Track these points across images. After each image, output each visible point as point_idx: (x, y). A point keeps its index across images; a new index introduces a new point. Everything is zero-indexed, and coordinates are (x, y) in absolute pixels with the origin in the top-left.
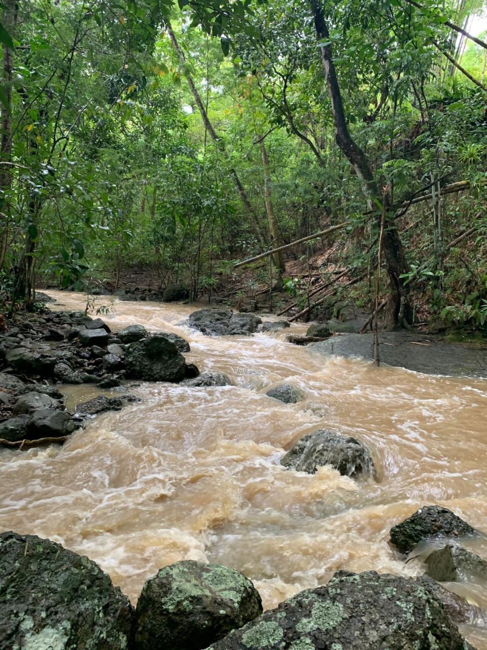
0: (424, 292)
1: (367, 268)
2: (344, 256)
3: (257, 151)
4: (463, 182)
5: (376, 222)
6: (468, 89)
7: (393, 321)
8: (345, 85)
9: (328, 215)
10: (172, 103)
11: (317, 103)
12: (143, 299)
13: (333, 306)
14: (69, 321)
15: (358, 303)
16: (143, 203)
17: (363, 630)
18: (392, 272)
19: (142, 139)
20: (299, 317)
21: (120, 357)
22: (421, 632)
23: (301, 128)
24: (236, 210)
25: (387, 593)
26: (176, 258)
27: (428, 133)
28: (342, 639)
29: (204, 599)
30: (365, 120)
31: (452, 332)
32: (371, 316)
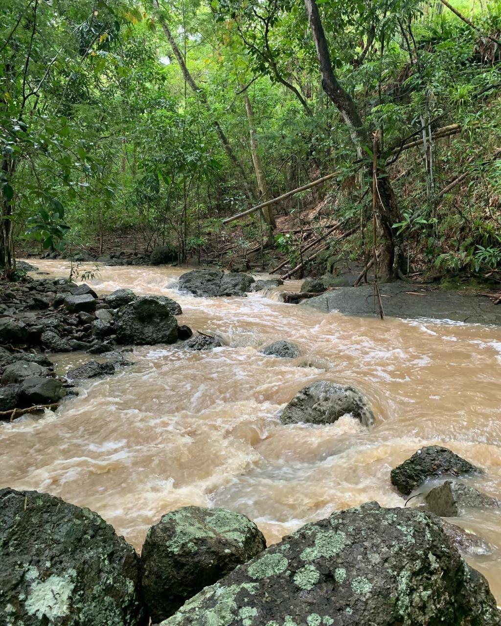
0: (418, 241)
1: (359, 220)
2: (336, 208)
3: (241, 101)
4: (455, 125)
5: (367, 170)
6: (457, 28)
7: (387, 272)
8: (329, 28)
9: (318, 167)
10: (149, 54)
11: (301, 48)
12: (130, 264)
13: (326, 260)
14: (54, 289)
15: (351, 256)
16: (123, 162)
17: (366, 554)
18: (386, 222)
19: (118, 94)
20: (292, 274)
21: (109, 322)
22: (421, 552)
23: (285, 75)
24: (222, 166)
25: (387, 519)
26: (162, 220)
27: (417, 75)
28: (345, 564)
29: (209, 540)
30: (351, 63)
31: (447, 279)
32: (365, 269)
